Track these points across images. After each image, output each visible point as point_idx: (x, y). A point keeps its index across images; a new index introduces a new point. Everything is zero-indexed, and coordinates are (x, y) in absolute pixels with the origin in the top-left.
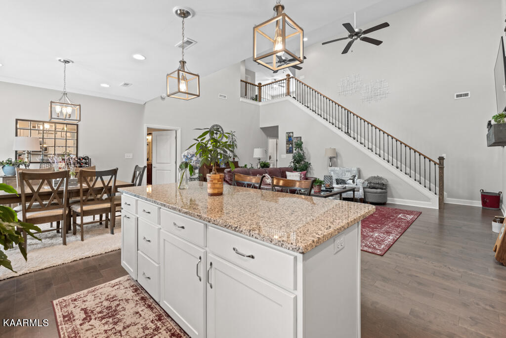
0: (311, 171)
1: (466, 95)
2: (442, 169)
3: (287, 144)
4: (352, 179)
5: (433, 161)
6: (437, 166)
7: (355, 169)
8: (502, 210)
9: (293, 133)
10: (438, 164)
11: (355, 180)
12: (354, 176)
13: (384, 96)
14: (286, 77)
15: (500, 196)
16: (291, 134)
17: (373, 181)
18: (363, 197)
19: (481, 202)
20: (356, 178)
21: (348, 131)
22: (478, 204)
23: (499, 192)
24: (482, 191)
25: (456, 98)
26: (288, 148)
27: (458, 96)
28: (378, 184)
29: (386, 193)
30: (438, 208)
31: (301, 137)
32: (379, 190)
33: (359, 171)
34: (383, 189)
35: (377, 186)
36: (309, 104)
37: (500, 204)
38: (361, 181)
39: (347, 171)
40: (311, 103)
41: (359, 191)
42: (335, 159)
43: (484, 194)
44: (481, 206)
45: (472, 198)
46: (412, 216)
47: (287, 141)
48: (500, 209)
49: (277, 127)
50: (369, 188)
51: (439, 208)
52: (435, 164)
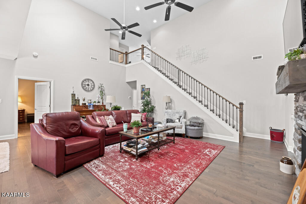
0: (156, 112)
1: (260, 57)
2: (241, 112)
3: (141, 93)
4: (179, 119)
5: (236, 106)
6: (238, 109)
7: (182, 111)
8: (285, 143)
9: (145, 85)
10: (239, 108)
11: (181, 119)
12: (181, 117)
13: (205, 59)
14: (141, 47)
15: (283, 133)
16: (144, 86)
17: (192, 121)
18: (185, 133)
19: (270, 136)
20: (182, 118)
21: (179, 84)
22: (268, 138)
23: (283, 129)
24: (270, 128)
25: (253, 60)
26: (142, 96)
27: (254, 58)
28: (196, 123)
29: (202, 129)
30: (238, 142)
31: (150, 88)
32: (196, 128)
33: (185, 113)
34: (199, 127)
35: (195, 124)
36: (158, 66)
37: (284, 138)
38: (185, 120)
39: (177, 113)
40: (160, 66)
41: (182, 128)
42: (170, 104)
43: (271, 130)
44: (270, 139)
45: (263, 133)
46: (216, 151)
47: (141, 91)
48: (284, 142)
49: (136, 81)
50: (190, 125)
51: (240, 142)
52: (237, 108)
